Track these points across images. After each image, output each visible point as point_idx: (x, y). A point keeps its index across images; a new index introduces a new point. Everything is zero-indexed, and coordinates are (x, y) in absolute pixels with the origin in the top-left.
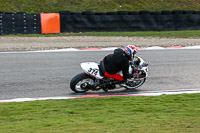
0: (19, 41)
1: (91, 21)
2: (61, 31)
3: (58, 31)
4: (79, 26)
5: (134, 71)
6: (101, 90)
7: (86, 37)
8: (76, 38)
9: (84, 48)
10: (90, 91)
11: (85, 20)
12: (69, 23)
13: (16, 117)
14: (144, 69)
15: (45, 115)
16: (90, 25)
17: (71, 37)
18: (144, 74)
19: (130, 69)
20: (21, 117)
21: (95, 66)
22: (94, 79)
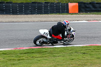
0: (58, 17)
1: (94, 7)
2: (79, 12)
3: (77, 12)
4: (87, 9)
5: (68, 34)
6: (50, 44)
7: (91, 15)
8: (86, 15)
9: (91, 20)
10: (44, 45)
11: (91, 6)
12: (83, 8)
13: (57, 55)
14: (73, 33)
15: (71, 54)
16: (93, 9)
17: (84, 15)
18: (73, 36)
19: (66, 33)
20: (59, 55)
21: (47, 31)
22: (46, 38)
